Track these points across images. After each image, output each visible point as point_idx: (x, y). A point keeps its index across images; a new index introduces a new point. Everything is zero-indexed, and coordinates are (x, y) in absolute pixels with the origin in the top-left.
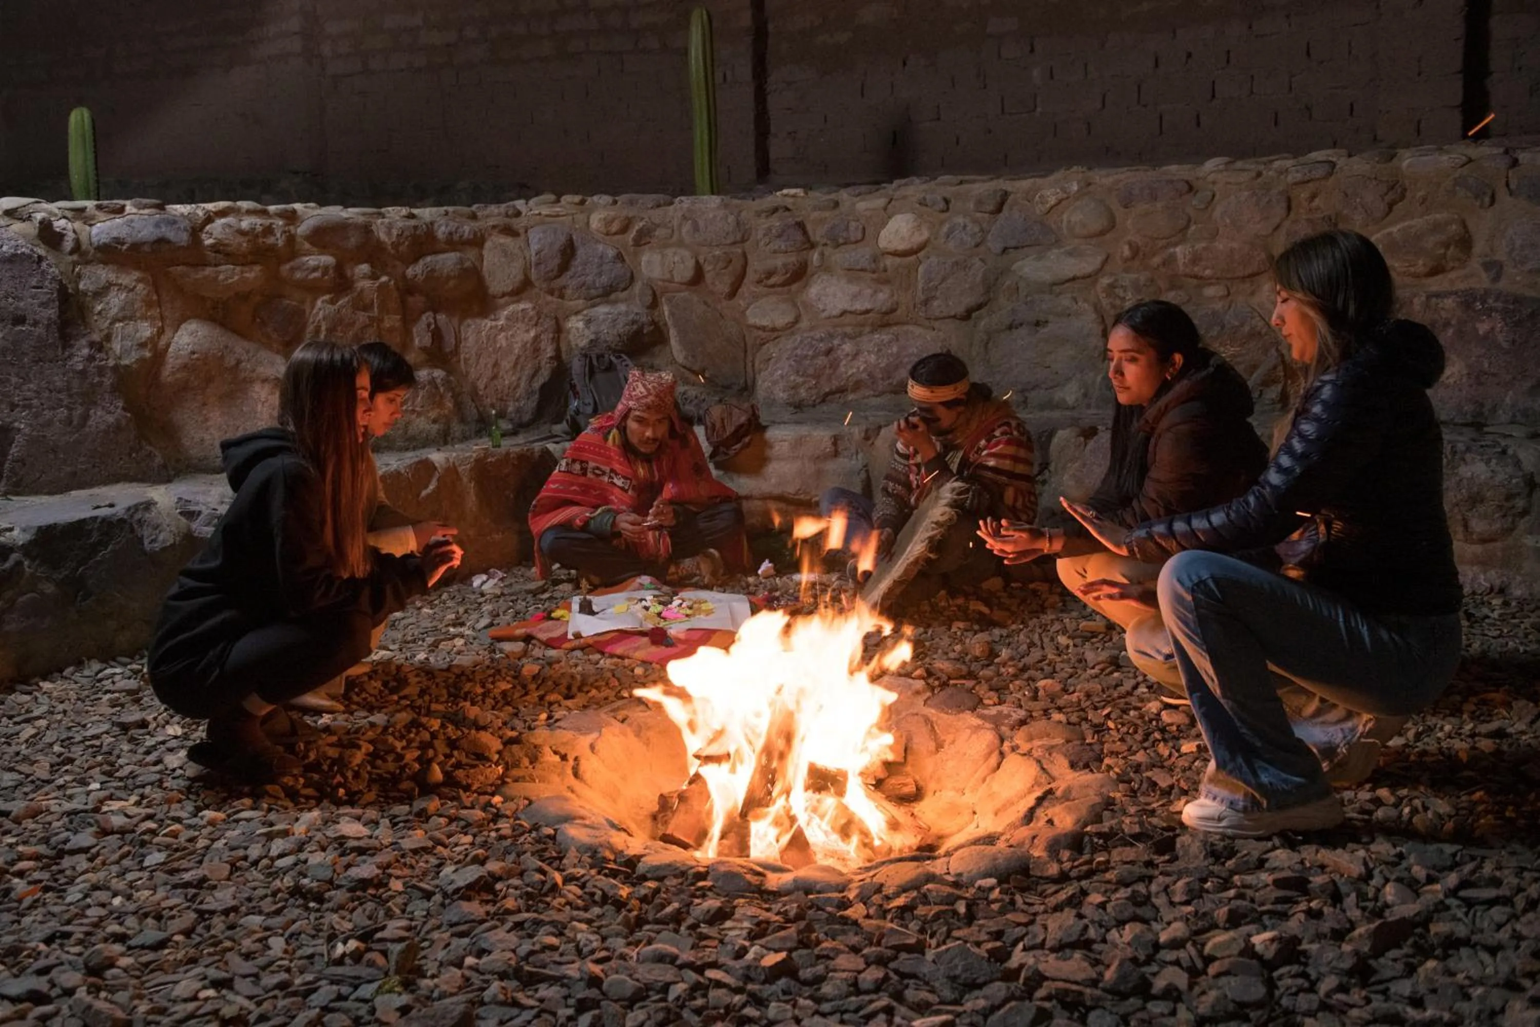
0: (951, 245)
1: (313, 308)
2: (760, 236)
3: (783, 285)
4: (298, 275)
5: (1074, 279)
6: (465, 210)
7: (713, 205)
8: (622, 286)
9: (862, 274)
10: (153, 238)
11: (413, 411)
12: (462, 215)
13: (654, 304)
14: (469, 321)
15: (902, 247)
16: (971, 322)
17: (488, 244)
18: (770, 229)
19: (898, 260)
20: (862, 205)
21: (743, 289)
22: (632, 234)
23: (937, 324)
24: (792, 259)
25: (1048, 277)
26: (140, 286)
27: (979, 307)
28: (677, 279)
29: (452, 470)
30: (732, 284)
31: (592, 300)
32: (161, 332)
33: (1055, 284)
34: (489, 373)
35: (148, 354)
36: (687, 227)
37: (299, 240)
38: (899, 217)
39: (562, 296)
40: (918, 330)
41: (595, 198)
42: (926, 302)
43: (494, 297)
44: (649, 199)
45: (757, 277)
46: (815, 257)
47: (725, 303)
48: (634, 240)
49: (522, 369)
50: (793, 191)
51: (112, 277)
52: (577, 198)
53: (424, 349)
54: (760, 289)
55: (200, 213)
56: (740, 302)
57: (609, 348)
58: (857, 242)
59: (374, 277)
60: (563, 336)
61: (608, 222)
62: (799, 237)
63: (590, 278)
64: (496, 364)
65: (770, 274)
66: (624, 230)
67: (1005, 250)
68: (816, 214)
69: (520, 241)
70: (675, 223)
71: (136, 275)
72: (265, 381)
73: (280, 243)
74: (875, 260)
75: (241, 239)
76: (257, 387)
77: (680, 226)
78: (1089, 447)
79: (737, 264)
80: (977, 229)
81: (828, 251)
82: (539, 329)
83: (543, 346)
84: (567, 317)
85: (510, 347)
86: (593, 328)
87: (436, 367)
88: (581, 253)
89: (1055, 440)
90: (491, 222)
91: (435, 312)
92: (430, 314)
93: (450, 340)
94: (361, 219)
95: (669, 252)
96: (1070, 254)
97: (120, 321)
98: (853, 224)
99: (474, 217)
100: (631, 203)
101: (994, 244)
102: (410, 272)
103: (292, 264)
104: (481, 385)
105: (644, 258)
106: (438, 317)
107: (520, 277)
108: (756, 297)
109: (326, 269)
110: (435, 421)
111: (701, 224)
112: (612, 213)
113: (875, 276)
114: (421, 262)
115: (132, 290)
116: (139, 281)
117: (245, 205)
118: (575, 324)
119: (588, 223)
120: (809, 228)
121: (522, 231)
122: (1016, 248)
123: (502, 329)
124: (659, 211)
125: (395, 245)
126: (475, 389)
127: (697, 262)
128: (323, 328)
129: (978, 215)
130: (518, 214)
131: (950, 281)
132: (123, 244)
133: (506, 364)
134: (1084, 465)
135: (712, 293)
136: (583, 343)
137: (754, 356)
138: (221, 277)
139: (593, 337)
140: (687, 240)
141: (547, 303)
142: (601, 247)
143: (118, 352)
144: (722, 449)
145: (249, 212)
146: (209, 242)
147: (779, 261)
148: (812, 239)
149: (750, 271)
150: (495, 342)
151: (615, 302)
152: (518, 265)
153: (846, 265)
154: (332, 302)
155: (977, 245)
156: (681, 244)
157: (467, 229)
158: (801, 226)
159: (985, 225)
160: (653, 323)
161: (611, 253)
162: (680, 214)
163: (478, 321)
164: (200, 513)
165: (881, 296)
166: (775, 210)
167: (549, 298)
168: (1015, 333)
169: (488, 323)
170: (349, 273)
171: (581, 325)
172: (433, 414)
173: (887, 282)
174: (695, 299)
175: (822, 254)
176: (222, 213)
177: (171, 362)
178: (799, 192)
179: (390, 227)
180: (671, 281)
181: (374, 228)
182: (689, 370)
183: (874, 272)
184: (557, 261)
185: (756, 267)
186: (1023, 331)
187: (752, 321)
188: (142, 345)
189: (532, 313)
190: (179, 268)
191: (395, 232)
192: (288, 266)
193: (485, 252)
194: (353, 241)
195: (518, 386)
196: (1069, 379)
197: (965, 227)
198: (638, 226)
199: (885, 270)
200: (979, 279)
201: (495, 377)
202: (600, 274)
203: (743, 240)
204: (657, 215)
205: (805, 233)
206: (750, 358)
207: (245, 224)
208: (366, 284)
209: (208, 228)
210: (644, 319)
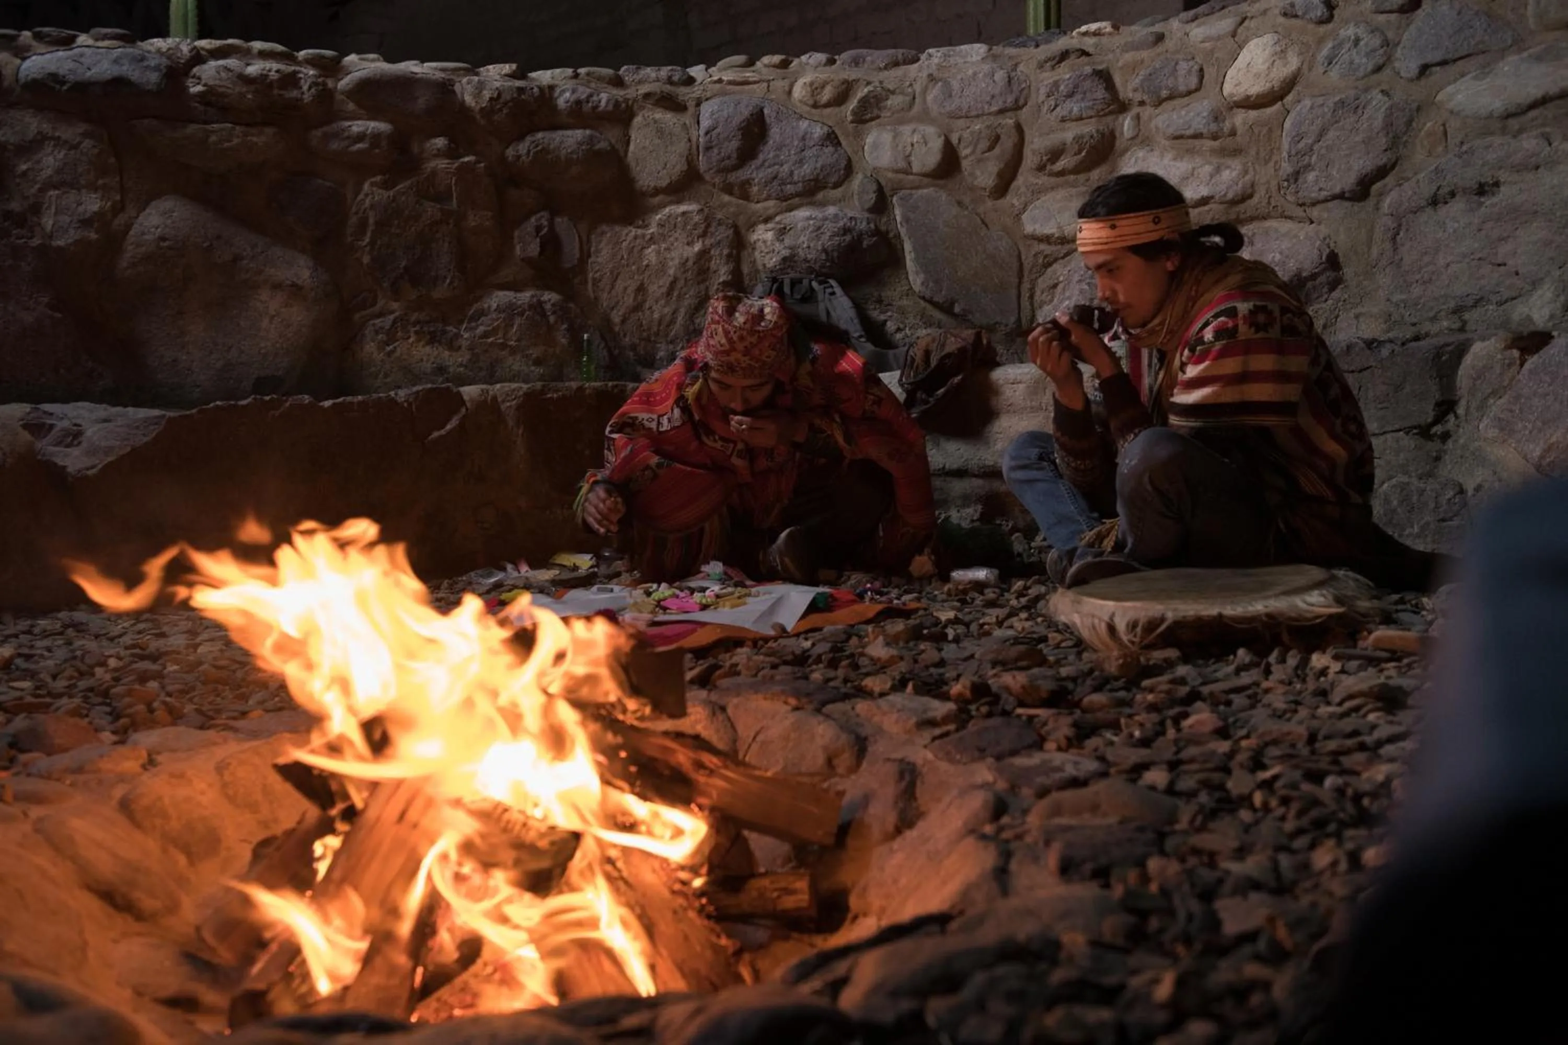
0: (1334, 74)
1: (357, 194)
2: (1042, 97)
3: (1076, 170)
4: (335, 145)
5: (1543, 101)
6: (607, 72)
7: (976, 58)
8: (833, 179)
9: (1197, 142)
10: (108, 75)
11: (504, 346)
12: (600, 79)
13: (881, 205)
14: (604, 228)
15: (1256, 88)
16: (1371, 201)
17: (638, 120)
18: (1056, 84)
19: (1253, 114)
20: (1198, 32)
21: (1020, 181)
22: (853, 104)
23: (1315, 212)
24: (1088, 128)
25: (1498, 105)
26: (87, 143)
27: (1381, 172)
28: (916, 168)
29: (489, 406)
30: (1000, 175)
31: (789, 202)
32: (119, 208)
33: (1509, 116)
34: (629, 301)
35: (93, 236)
36: (934, 92)
37: (339, 97)
38: (1252, 44)
39: (746, 196)
40: (1285, 226)
41: (804, 58)
42: (1296, 176)
43: (643, 194)
44: (880, 57)
45: (1036, 160)
46: (1126, 124)
47: (990, 203)
48: (854, 113)
49: (680, 297)
50: (1093, 27)
51: (46, 127)
52: (777, 59)
53: (528, 261)
54: (1043, 180)
55: (185, 49)
56: (1012, 200)
57: (811, 270)
58: (1189, 93)
59: (451, 153)
60: (745, 254)
61: (815, 88)
62: (1100, 93)
63: (786, 168)
64: (641, 289)
65: (1055, 154)
66: (840, 99)
67: (1424, 69)
68: (1129, 57)
69: (687, 118)
70: (918, 87)
71: (82, 128)
72: (277, 286)
73: (307, 98)
74: (1217, 117)
75: (241, 88)
76: (264, 295)
77: (925, 91)
78: (1527, 366)
79: (1007, 143)
80: (1377, 41)
81: (1147, 112)
82: (708, 242)
83: (713, 265)
84: (752, 226)
85: (663, 266)
86: (787, 242)
87: (549, 288)
88: (775, 133)
89: (1468, 360)
90: (644, 89)
91: (554, 213)
92: (545, 214)
93: (571, 250)
94: (439, 75)
95: (906, 129)
96: (1539, 58)
97: (55, 187)
98: (1183, 66)
99: (618, 82)
100: (856, 62)
101: (1407, 64)
102: (510, 152)
103: (326, 129)
104: (616, 317)
105: (869, 140)
106: (558, 220)
107: (681, 166)
108: (1038, 192)
109: (376, 137)
110: (538, 362)
111: (955, 85)
112: (823, 76)
113: (1216, 144)
114: (529, 139)
115: (75, 147)
116: (85, 135)
117: (257, 45)
118: (763, 235)
119: (790, 92)
120: (1118, 80)
121: (691, 104)
122: (1443, 63)
123: (652, 240)
124: (899, 71)
125: (487, 112)
126: (608, 321)
127: (948, 145)
128: (371, 221)
129: (1382, 18)
130: (690, 81)
131: (1331, 134)
132: (63, 83)
133: (656, 288)
134: (1518, 397)
135: (972, 189)
136: (772, 261)
137: (1033, 283)
138: (213, 138)
139: (785, 253)
140: (934, 110)
141: (723, 206)
142: (804, 125)
143: (49, 228)
144: (920, 395)
145: (263, 55)
146: (196, 89)
147: (1069, 134)
148: (1122, 96)
149: (1027, 152)
150: (640, 258)
151: (823, 204)
152: (681, 147)
153: (1171, 131)
154: (386, 186)
155: (1378, 69)
156: (925, 117)
157: (604, 98)
158: (1104, 77)
159: (1390, 35)
160: (877, 232)
161: (818, 131)
162: (924, 74)
163: (617, 228)
164: (52, 427)
165: (1227, 175)
166: (1064, 55)
167: (726, 198)
168: (1443, 210)
169: (634, 231)
170: (416, 149)
171: (770, 236)
172: (535, 352)
173: (1236, 152)
174: (944, 196)
175: (1138, 117)
176: (217, 54)
177: (130, 251)
178: (1106, 26)
179: (481, 86)
180: (907, 171)
181: (457, 88)
182: (930, 302)
183: (1215, 137)
184: (735, 144)
185: (1036, 145)
186: (1457, 206)
187: (1029, 229)
188: (86, 223)
189: (697, 218)
190: (146, 121)
191: (487, 95)
192: (318, 133)
193: (633, 134)
194: (422, 101)
195: (672, 322)
196: (1535, 284)
197: (1357, 41)
198: (862, 92)
199: (1233, 133)
200: (1378, 123)
201: (638, 308)
202: (801, 162)
203: (1017, 107)
204: (891, 77)
205: (1110, 85)
206: (1026, 286)
207: (253, 69)
208: (442, 164)
209: (195, 70)
210: (863, 226)
